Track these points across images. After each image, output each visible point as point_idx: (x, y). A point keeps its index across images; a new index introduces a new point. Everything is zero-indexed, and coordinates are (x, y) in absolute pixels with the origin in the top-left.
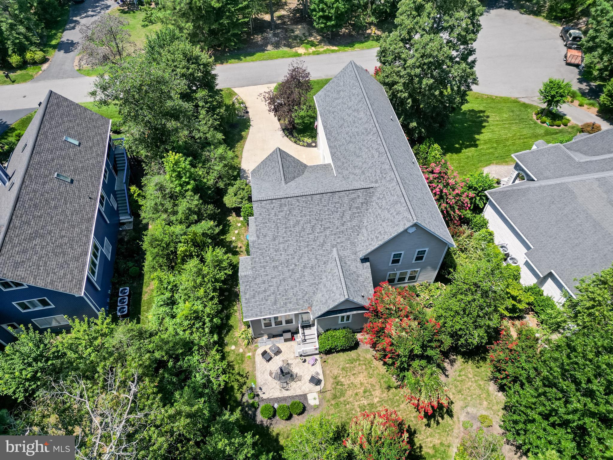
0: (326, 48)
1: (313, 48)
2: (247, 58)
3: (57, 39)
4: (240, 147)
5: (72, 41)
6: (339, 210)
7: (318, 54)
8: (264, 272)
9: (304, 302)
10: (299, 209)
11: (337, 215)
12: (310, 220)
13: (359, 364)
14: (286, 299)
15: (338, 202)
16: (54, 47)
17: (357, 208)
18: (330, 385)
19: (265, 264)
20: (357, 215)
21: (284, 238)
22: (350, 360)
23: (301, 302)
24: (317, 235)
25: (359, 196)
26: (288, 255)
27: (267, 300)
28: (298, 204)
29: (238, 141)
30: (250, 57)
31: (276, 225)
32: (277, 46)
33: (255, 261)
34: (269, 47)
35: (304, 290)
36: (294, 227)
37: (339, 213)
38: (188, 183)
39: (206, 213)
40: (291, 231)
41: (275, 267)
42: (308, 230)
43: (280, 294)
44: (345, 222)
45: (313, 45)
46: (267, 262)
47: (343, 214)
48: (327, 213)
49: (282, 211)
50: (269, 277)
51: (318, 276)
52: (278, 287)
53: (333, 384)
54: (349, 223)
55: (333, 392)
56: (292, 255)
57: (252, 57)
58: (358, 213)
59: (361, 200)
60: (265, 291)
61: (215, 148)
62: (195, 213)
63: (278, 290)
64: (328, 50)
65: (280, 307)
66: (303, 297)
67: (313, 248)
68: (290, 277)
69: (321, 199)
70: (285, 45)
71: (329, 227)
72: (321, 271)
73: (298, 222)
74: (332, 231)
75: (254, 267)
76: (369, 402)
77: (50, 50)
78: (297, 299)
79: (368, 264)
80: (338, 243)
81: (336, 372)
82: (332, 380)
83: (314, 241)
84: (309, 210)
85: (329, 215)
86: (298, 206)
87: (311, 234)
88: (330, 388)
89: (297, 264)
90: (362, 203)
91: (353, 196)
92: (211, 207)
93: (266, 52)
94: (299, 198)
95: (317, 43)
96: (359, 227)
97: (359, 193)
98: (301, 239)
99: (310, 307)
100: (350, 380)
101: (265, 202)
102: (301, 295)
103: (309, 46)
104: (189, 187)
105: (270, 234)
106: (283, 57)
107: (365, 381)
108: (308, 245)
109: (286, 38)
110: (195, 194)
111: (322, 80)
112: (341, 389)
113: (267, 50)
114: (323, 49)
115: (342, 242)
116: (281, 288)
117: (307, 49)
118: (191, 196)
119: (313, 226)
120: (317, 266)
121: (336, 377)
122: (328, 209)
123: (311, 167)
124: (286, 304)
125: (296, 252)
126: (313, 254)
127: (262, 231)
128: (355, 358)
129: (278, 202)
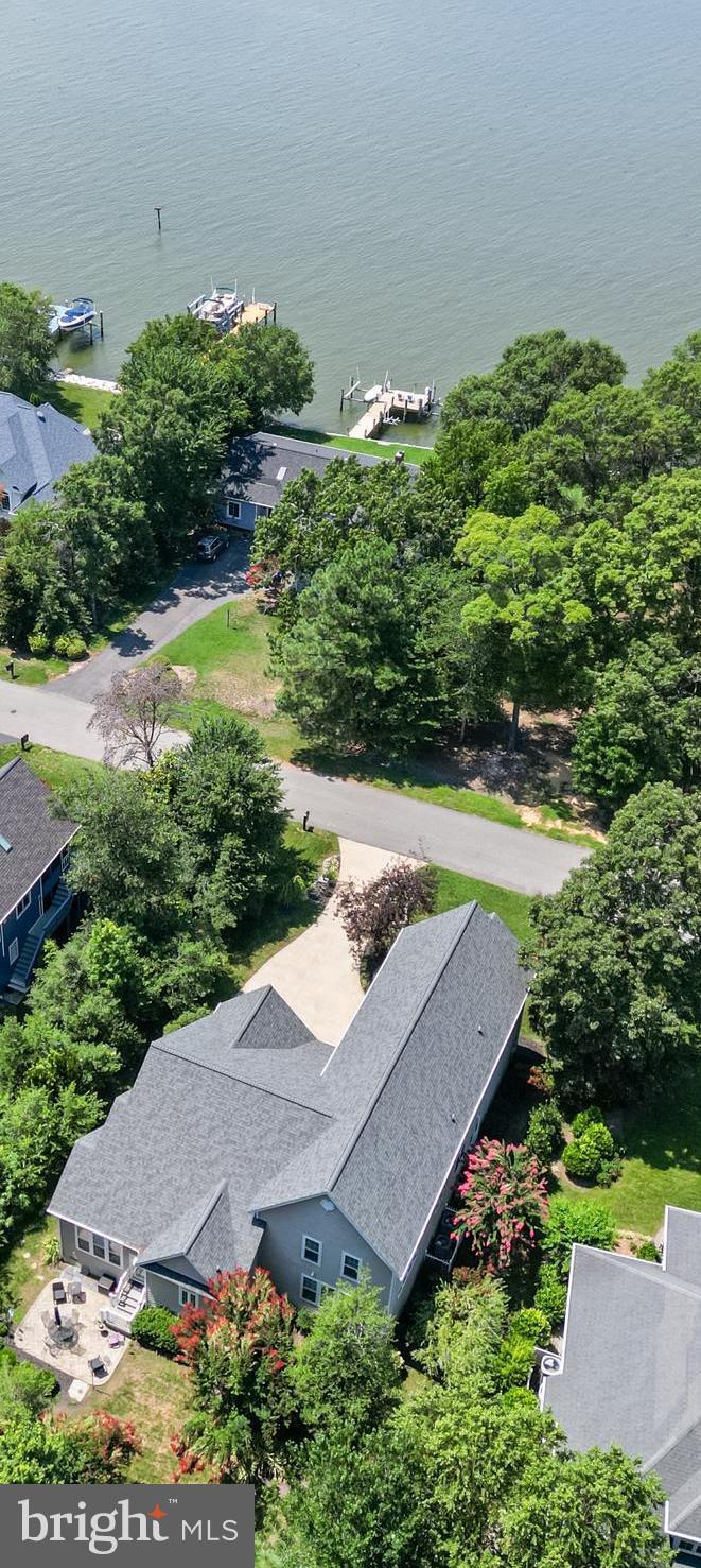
0: (585, 832)
1: (559, 822)
2: (416, 788)
3: (124, 622)
4: (268, 952)
5: (145, 635)
6: (264, 1123)
7: (559, 838)
8: (111, 1156)
9: (140, 1234)
10: (207, 1092)
11: (256, 1131)
12: (214, 1117)
13: (177, 1389)
14: (118, 1214)
15: (268, 1112)
16: (111, 636)
17: (292, 1136)
18: (115, 1388)
19: (118, 1146)
20: (286, 1146)
21: (164, 1122)
22: (168, 1375)
23: (136, 1231)
24: (212, 1144)
25: (303, 1119)
26: (155, 1151)
27: (92, 1200)
28: (210, 1083)
29: (272, 940)
30: (421, 788)
31: (164, 1097)
32: (493, 785)
33: (107, 1135)
34: (477, 783)
35: (149, 1217)
36: (186, 1114)
37: (260, 1128)
38: (111, 976)
39: (116, 1035)
40: (179, 1116)
41: (129, 1159)
42: (203, 1130)
43: (114, 1202)
44: (261, 1147)
45: (564, 813)
46: (122, 1144)
47: (266, 1134)
48: (243, 1119)
49: (183, 1082)
50: (114, 1168)
51: (180, 1206)
52: (116, 1191)
53: (119, 1389)
54: (266, 1153)
55: (111, 1399)
56: (161, 1153)
57: (425, 790)
58: (289, 1144)
59: (303, 1127)
60: (97, 1185)
61: (190, 940)
62: (99, 1026)
63: (114, 1196)
64: (588, 838)
65: (104, 1222)
66: (143, 1226)
67: (195, 1161)
68: (141, 1186)
69: (246, 1093)
70: (510, 791)
71: (235, 1143)
72: (188, 1202)
73: (196, 1109)
74: (236, 1150)
75: (102, 1143)
76: (149, 1446)
77: (102, 639)
78: (132, 1224)
79: (261, 1231)
80: (234, 1173)
81: (136, 1376)
82: (121, 1384)
83: (204, 1151)
84: (220, 1100)
85: (244, 1123)
86: (209, 1086)
87: (204, 1137)
88: (111, 1392)
89: (161, 1171)
90: (302, 1133)
91: (294, 1114)
92: (130, 1028)
93: (463, 790)
94: (216, 1074)
95: (575, 815)
96: (278, 1167)
97: (306, 1114)
98: (186, 1137)
99: (143, 1247)
100: (147, 1400)
101: (167, 1055)
102: (140, 1221)
103: (553, 812)
104: (110, 982)
105: (149, 1106)
106: (483, 815)
107: (167, 1417)
108: (190, 1152)
109: (521, 779)
110: (115, 996)
111: (518, 896)
112: (125, 1404)
113: (469, 788)
114: (577, 832)
115: (241, 1176)
116: (120, 1194)
117: (545, 817)
118: (108, 997)
119: (214, 1129)
120: (186, 1192)
121: (131, 1384)
122: (249, 1114)
123: (319, 1043)
124: (114, 1220)
125: (168, 1153)
126: (191, 1169)
127: (141, 1095)
128: (179, 1377)
129: (185, 1065)
